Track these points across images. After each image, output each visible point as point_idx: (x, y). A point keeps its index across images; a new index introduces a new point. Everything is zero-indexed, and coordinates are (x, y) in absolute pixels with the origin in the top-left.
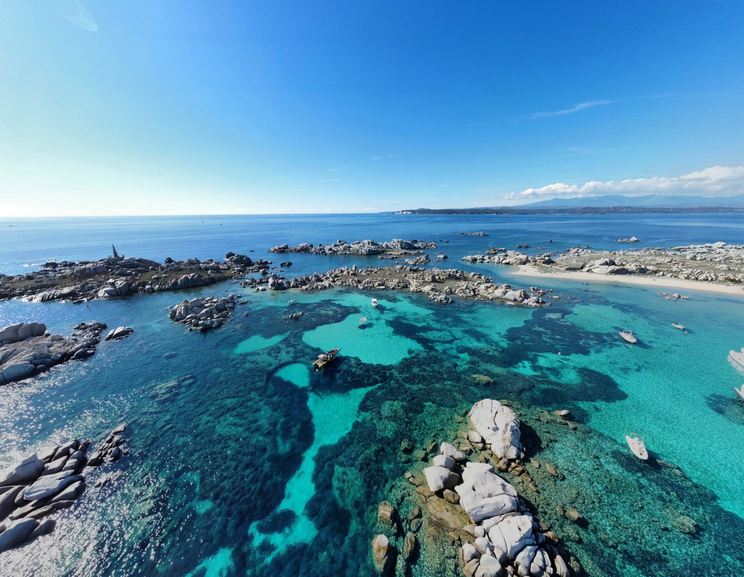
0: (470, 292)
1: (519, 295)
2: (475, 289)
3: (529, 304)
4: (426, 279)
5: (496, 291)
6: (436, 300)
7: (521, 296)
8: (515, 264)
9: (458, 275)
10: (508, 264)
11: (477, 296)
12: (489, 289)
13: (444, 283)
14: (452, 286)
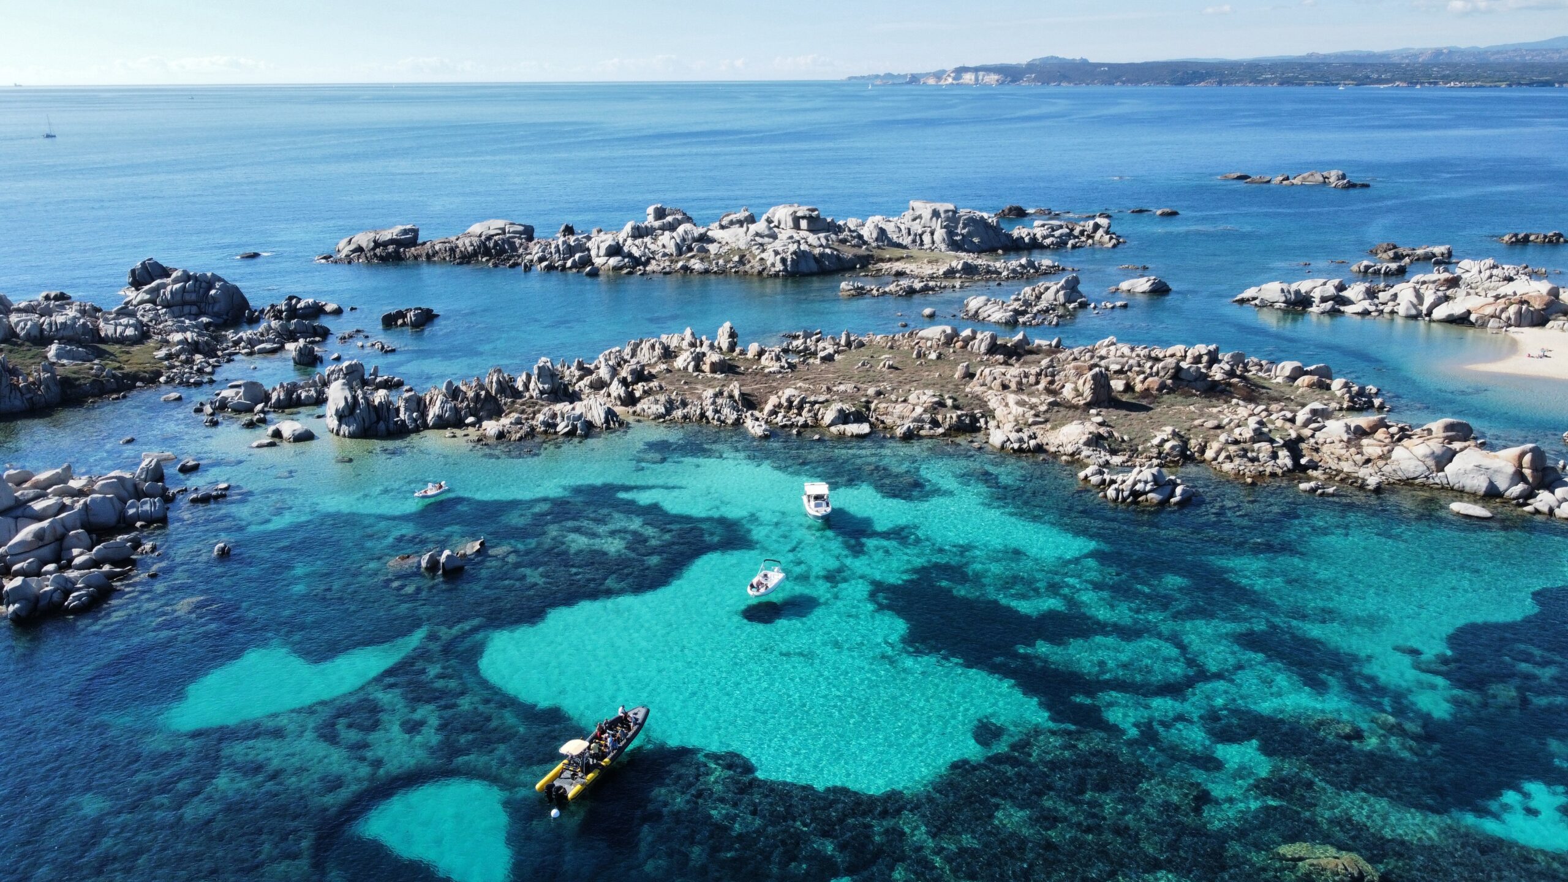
0: (1274, 456)
1: (1511, 469)
2: (1300, 439)
4: (1068, 393)
5: (1399, 452)
6: (1111, 493)
7: (1519, 476)
8: (1493, 323)
9: (1217, 373)
10: (1462, 320)
11: (1310, 472)
12: (1365, 441)
13: (1150, 413)
14: (1187, 425)
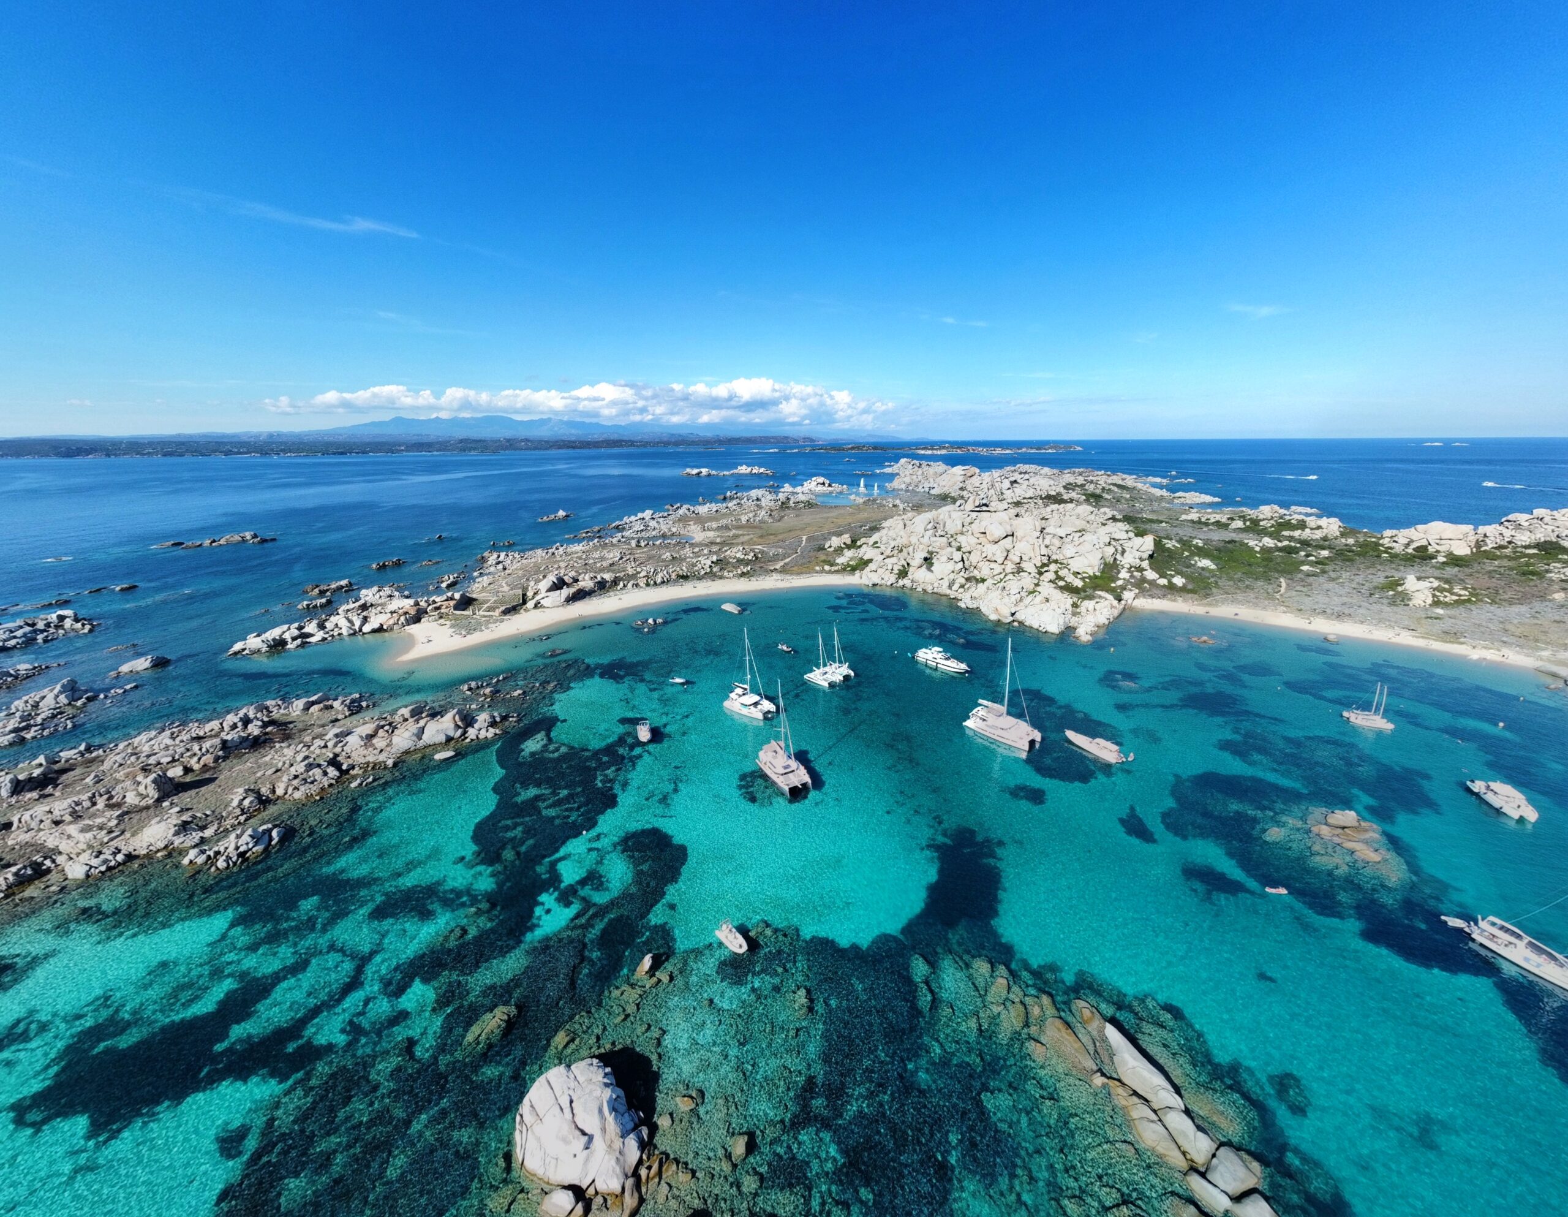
0: (325, 773)
1: (452, 726)
2: (336, 755)
3: (481, 736)
5: (396, 739)
7: (457, 727)
8: (395, 627)
10: (380, 630)
11: (351, 772)
12: (375, 741)
13: (217, 782)
14: (252, 779)
